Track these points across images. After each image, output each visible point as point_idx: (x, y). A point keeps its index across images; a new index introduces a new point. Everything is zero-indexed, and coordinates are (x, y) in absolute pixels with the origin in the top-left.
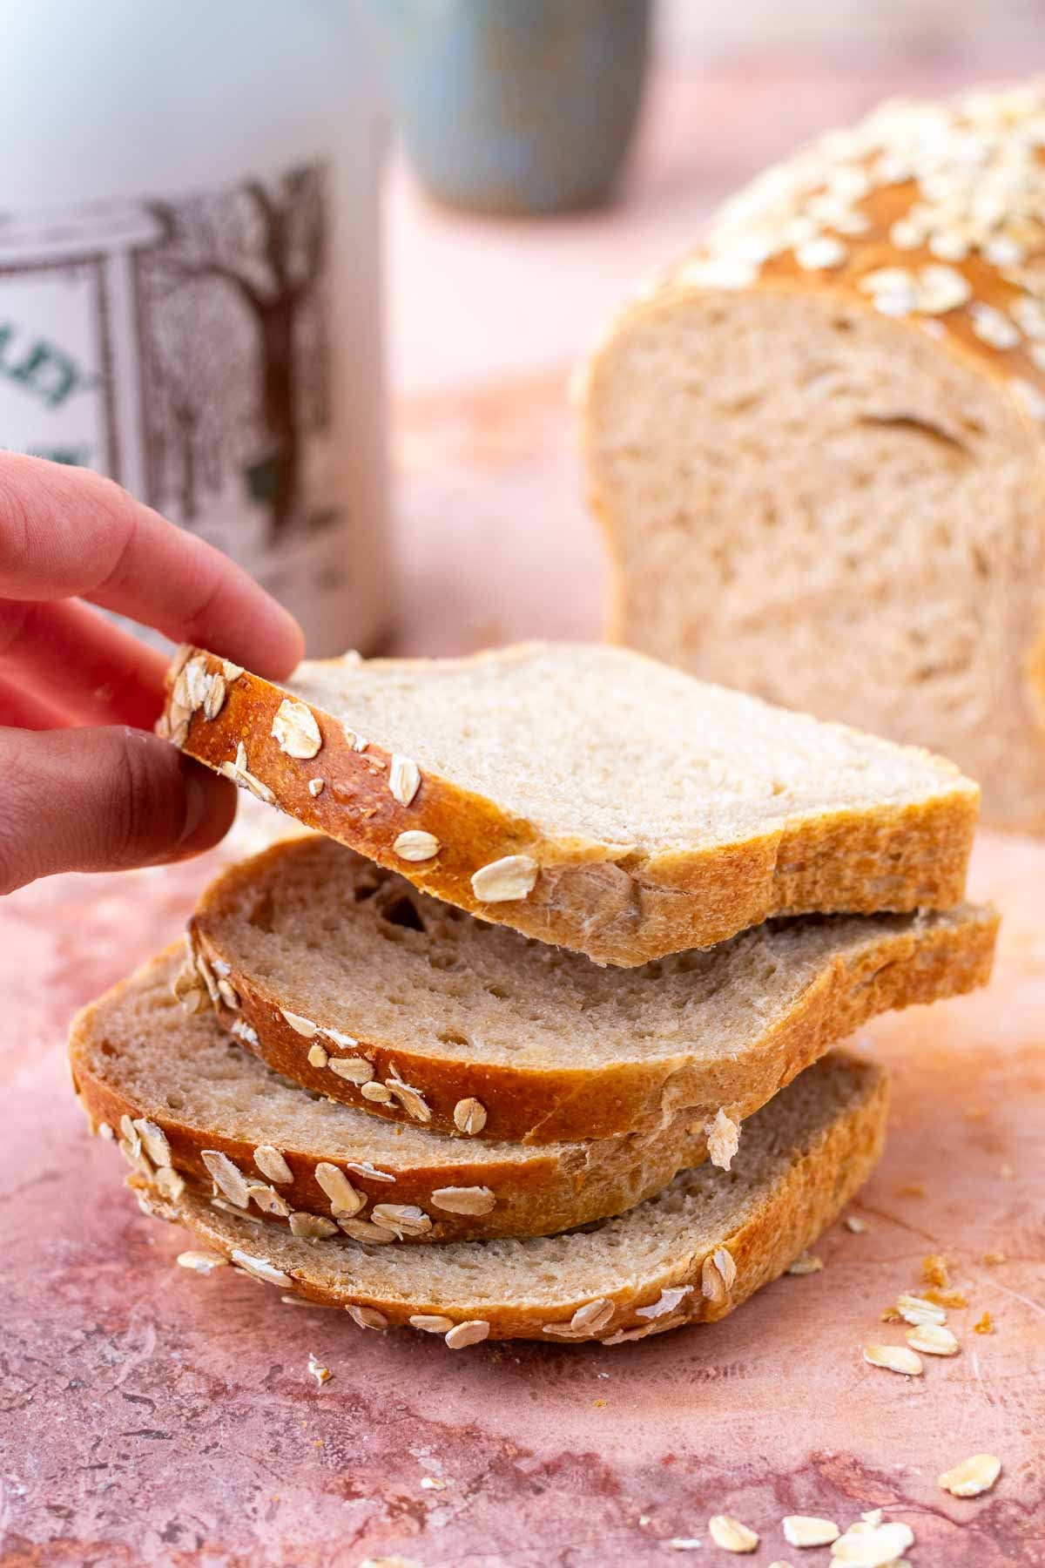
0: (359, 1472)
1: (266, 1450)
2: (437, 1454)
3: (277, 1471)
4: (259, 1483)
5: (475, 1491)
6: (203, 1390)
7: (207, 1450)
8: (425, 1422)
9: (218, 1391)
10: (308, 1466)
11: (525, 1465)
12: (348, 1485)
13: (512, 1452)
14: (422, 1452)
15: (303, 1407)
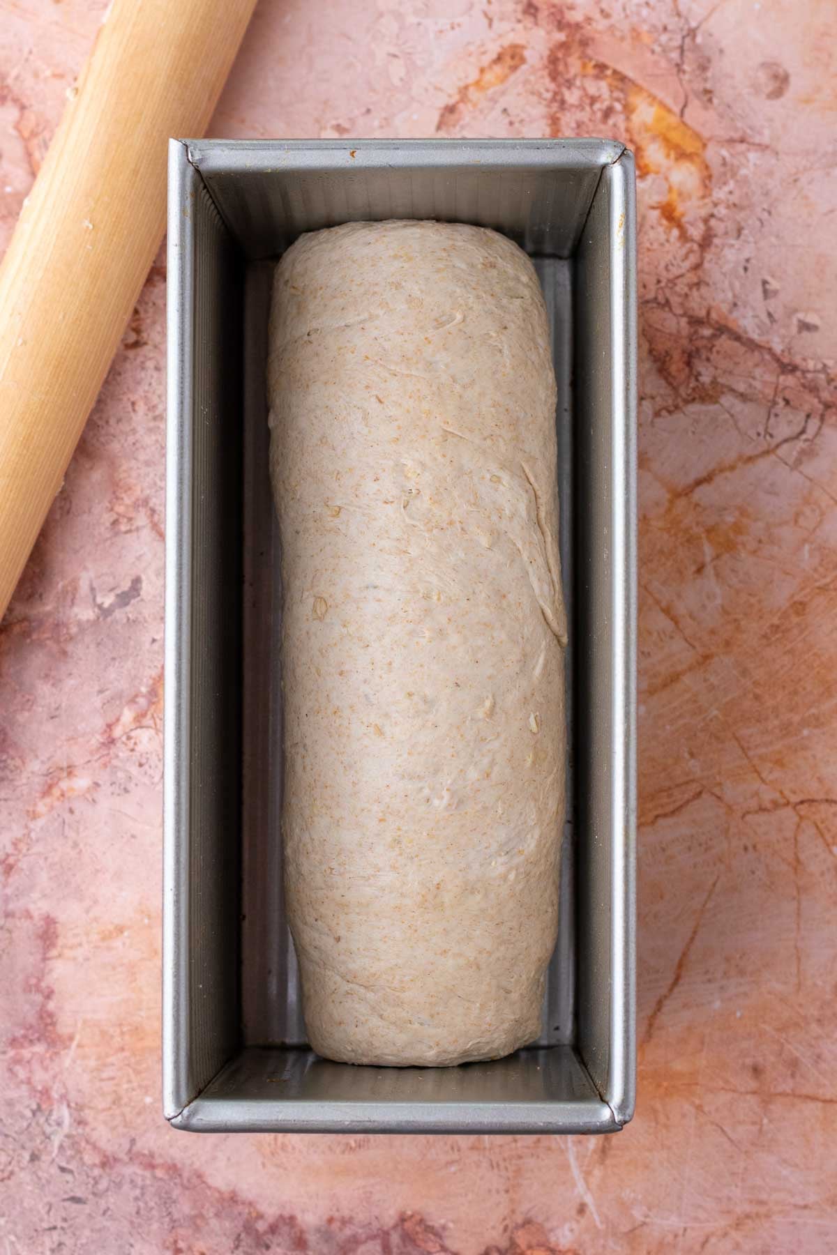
0: (181, 1231)
1: (134, 1212)
2: (217, 1215)
3: (140, 1230)
4: (132, 1241)
5: (237, 1247)
6: (97, 1161)
7: (104, 1213)
8: (209, 1187)
9: (107, 1162)
10: (155, 1226)
11: (261, 1226)
12: (176, 1242)
13: (254, 1215)
14: (210, 1213)
15: (148, 1174)
